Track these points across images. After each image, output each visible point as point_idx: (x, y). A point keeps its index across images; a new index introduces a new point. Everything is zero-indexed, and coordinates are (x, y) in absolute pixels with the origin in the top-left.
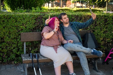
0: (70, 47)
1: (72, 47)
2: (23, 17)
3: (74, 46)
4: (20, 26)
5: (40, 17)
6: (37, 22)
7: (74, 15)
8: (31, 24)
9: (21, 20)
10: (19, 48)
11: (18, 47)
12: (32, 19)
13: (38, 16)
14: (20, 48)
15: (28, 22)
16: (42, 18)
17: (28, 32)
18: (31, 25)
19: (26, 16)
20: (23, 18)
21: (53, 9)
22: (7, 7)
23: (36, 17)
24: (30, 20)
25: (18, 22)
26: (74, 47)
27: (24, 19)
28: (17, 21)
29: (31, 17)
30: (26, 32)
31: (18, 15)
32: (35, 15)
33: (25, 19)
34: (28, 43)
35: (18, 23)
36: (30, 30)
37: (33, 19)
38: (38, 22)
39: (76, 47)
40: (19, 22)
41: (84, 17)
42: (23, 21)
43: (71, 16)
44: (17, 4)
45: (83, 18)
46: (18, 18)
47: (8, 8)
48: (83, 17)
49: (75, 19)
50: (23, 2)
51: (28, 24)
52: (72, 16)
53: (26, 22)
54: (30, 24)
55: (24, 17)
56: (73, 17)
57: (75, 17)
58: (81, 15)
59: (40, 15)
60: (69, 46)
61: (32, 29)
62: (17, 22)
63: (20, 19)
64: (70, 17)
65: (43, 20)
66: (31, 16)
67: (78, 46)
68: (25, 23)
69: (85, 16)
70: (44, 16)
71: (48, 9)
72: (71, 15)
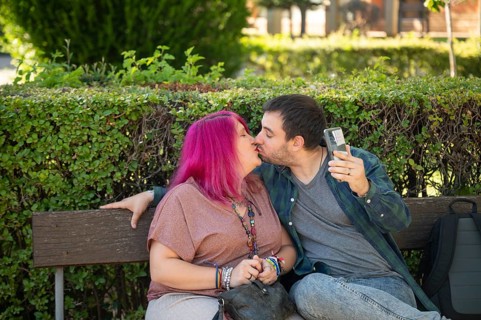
0: (319, 297)
1: (328, 296)
2: (51, 115)
3: (344, 294)
4: (33, 174)
5: (158, 114)
6: (136, 148)
7: (373, 102)
8: (99, 157)
9: (35, 136)
10: (33, 302)
11: (27, 301)
12: (108, 127)
13: (145, 108)
14: (38, 303)
15: (84, 144)
16: (170, 119)
17: (85, 207)
18: (97, 162)
19: (65, 111)
20: (52, 123)
21: (324, 51)
22: (15, 42)
23: (134, 118)
24: (94, 133)
25: (21, 144)
26: (340, 298)
27: (57, 130)
28: (14, 144)
29: (97, 117)
30: (68, 208)
31: (17, 106)
32: (122, 106)
33: (62, 129)
34: (85, 274)
35: (20, 155)
36: (92, 195)
37: (112, 128)
38: (141, 146)
39: (356, 299)
40: (26, 145)
41: (442, 114)
42: (49, 139)
43: (356, 108)
44: (75, 22)
45: (436, 120)
46: (17, 121)
47: (22, 49)
48: (431, 113)
49: (383, 127)
50: (115, 6)
51: (82, 158)
52: (361, 108)
53: (67, 146)
54: (94, 159)
55: (55, 114)
56: (367, 116)
57: (381, 116)
58: (420, 102)
59: (155, 105)
60: (312, 294)
61: (105, 188)
62: (15, 149)
63: (33, 129)
64: (345, 111)
65: (174, 131)
66: (97, 107)
67: (365, 297)
68: (63, 151)
69: (446, 109)
70: (181, 111)
71: (290, 52)
72: (356, 103)
